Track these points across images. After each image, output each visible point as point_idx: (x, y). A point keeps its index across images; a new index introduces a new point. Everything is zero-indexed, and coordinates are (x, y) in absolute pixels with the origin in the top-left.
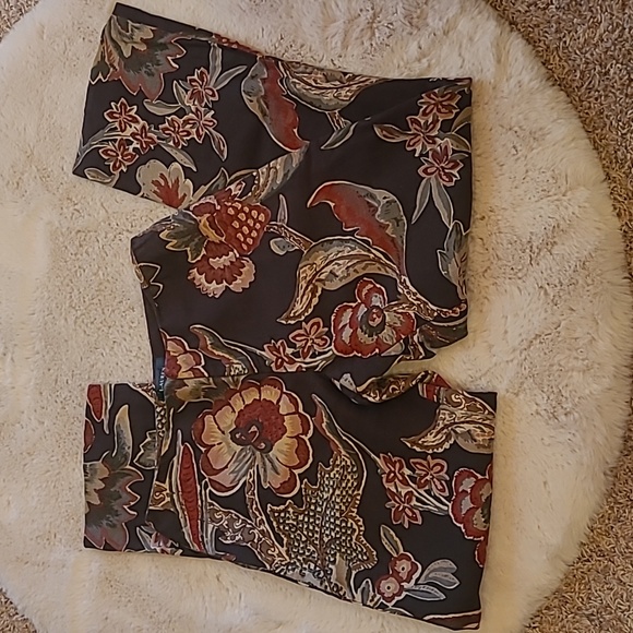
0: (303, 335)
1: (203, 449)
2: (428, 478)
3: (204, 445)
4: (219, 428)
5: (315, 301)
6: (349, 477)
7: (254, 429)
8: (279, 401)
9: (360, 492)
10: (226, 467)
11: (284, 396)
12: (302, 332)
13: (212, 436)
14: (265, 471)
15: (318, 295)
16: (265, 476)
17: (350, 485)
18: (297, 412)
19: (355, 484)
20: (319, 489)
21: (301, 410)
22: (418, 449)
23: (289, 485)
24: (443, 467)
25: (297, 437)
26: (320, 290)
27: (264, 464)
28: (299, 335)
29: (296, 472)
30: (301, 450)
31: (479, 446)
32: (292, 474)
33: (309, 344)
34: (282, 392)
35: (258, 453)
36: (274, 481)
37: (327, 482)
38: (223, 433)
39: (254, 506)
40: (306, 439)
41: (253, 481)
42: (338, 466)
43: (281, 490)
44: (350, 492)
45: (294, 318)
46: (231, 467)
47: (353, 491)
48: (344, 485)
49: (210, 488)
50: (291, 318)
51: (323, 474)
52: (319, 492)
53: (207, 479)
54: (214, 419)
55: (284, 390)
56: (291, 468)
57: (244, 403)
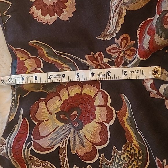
0: (116, 48)
1: (36, 123)
3: (37, 121)
4: (48, 111)
5: (122, 21)
6: (135, 163)
7: (75, 113)
8: (96, 95)
10: (48, 135)
11: (100, 92)
12: (115, 46)
14: (74, 142)
15: (123, 16)
16: (74, 146)
18: (105, 105)
20: (111, 163)
21: (109, 104)
23: (91, 155)
25: (102, 123)
26: (125, 11)
27: (74, 138)
28: (114, 48)
29: (98, 147)
30: (103, 132)
32: (94, 148)
33: (121, 55)
34: (99, 90)
35: (72, 129)
36: (81, 151)
38: (51, 114)
39: (65, 163)
40: (108, 126)
41: (65, 147)
42: (128, 151)
43: (85, 158)
45: (110, 35)
46: (51, 136)
49: (32, 147)
50: (107, 36)
51: (115, 154)
52: (111, 165)
53: (32, 142)
54: (46, 104)
55: (101, 89)
56: (94, 144)
57: (69, 95)
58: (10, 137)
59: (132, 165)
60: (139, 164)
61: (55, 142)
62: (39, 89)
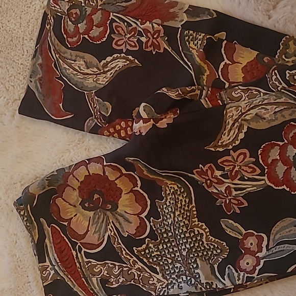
1: (66, 224)
2: (237, 169)
3: (66, 221)
4: (70, 204)
6: (180, 198)
7: (96, 196)
8: (104, 172)
9: (194, 204)
10: (88, 231)
11: (106, 168)
13: (68, 212)
14: (120, 224)
16: (122, 228)
17: (183, 203)
18: (122, 174)
19: (187, 200)
20: (163, 220)
21: (124, 171)
22: (221, 150)
23: (141, 228)
24: (245, 154)
25: (132, 191)
27: (117, 219)
29: (143, 216)
30: (139, 198)
31: (269, 121)
32: (141, 219)
34: (104, 166)
35: (108, 213)
36: (130, 229)
37: (167, 211)
38: (75, 206)
39: (124, 252)
40: (138, 189)
41: (115, 233)
43: (138, 234)
44: (186, 208)
46: (92, 229)
47: (188, 207)
48: (179, 205)
49: (84, 250)
51: (161, 207)
52: (164, 222)
53: (79, 244)
54: (63, 199)
55: (105, 164)
56: (138, 215)
57: (79, 181)
58: (48, 256)
59: (179, 202)
60: (184, 196)
61: (102, 234)
62: (45, 188)
